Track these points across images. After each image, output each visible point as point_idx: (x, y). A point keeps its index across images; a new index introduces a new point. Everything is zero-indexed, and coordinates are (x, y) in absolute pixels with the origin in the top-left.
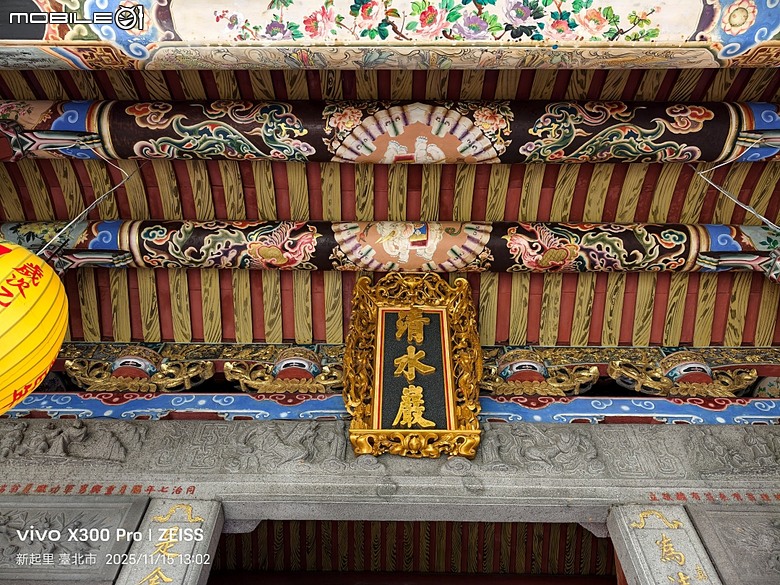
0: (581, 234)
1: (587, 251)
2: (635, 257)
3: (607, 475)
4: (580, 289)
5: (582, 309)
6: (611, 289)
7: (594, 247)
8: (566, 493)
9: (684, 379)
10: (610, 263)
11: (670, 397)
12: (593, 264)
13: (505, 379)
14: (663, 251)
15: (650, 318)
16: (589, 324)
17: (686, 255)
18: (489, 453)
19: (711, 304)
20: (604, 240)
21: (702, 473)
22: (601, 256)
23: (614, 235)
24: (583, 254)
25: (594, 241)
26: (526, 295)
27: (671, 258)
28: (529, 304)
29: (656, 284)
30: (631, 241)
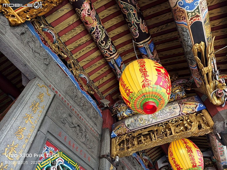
0: (100, 24)
1: (97, 29)
2: (103, 43)
3: (45, 70)
4: (84, 38)
5: (79, 42)
6: (89, 46)
7: (99, 30)
8: (29, 62)
9: (82, 78)
10: (97, 38)
11: (75, 78)
12: (94, 33)
13: (43, 31)
14: (108, 49)
15: (89, 62)
16: (76, 48)
17: (111, 55)
18: (19, 30)
19: (102, 73)
20: (102, 31)
21: (66, 93)
22: (98, 33)
23: (105, 33)
24: (95, 28)
25: (101, 29)
26: (71, 23)
27: (108, 52)
28: (70, 26)
29: (98, 57)
30: (107, 38)
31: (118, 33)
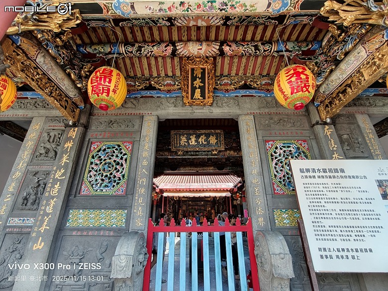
0: (243, 46)
1: (244, 51)
2: (257, 52)
3: (239, 109)
4: (243, 60)
5: (243, 65)
6: (251, 59)
7: (246, 50)
8: (230, 113)
9: (264, 85)
10: (250, 54)
11: (259, 90)
12: (246, 54)
13: (221, 85)
14: (264, 51)
15: (260, 68)
16: (244, 69)
17: (270, 52)
19: (276, 64)
20: (249, 48)
21: (259, 108)
22: (248, 52)
23: (252, 46)
24: (243, 52)
25: (246, 48)
26: (228, 62)
27: (266, 53)
28: (229, 64)
29: (263, 58)
30: (256, 48)
31: (262, 31)
